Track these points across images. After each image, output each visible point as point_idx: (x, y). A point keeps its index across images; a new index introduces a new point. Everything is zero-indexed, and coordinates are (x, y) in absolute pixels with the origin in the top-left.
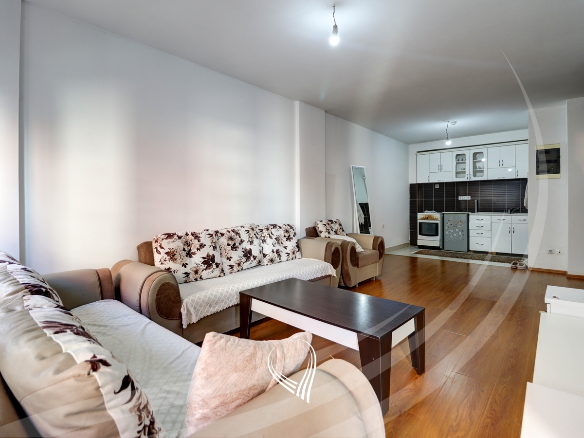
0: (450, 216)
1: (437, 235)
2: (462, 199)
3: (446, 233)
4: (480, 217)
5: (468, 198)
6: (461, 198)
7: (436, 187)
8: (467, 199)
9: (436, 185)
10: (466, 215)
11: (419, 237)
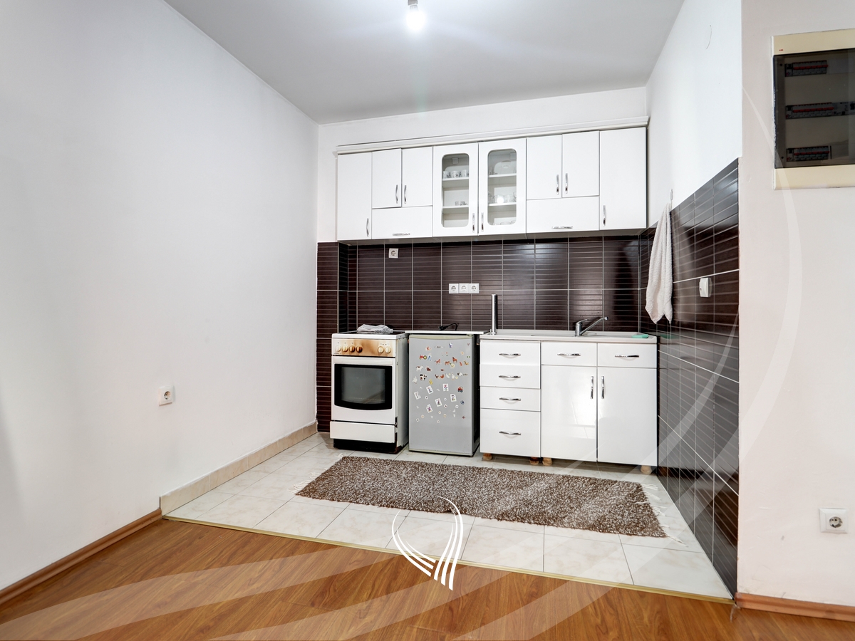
0: (426, 343)
1: (387, 405)
2: (456, 291)
3: (414, 395)
4: (511, 347)
5: (470, 288)
6: (456, 288)
7: (390, 256)
8: (471, 292)
9: (391, 250)
10: (470, 341)
11: (337, 412)
